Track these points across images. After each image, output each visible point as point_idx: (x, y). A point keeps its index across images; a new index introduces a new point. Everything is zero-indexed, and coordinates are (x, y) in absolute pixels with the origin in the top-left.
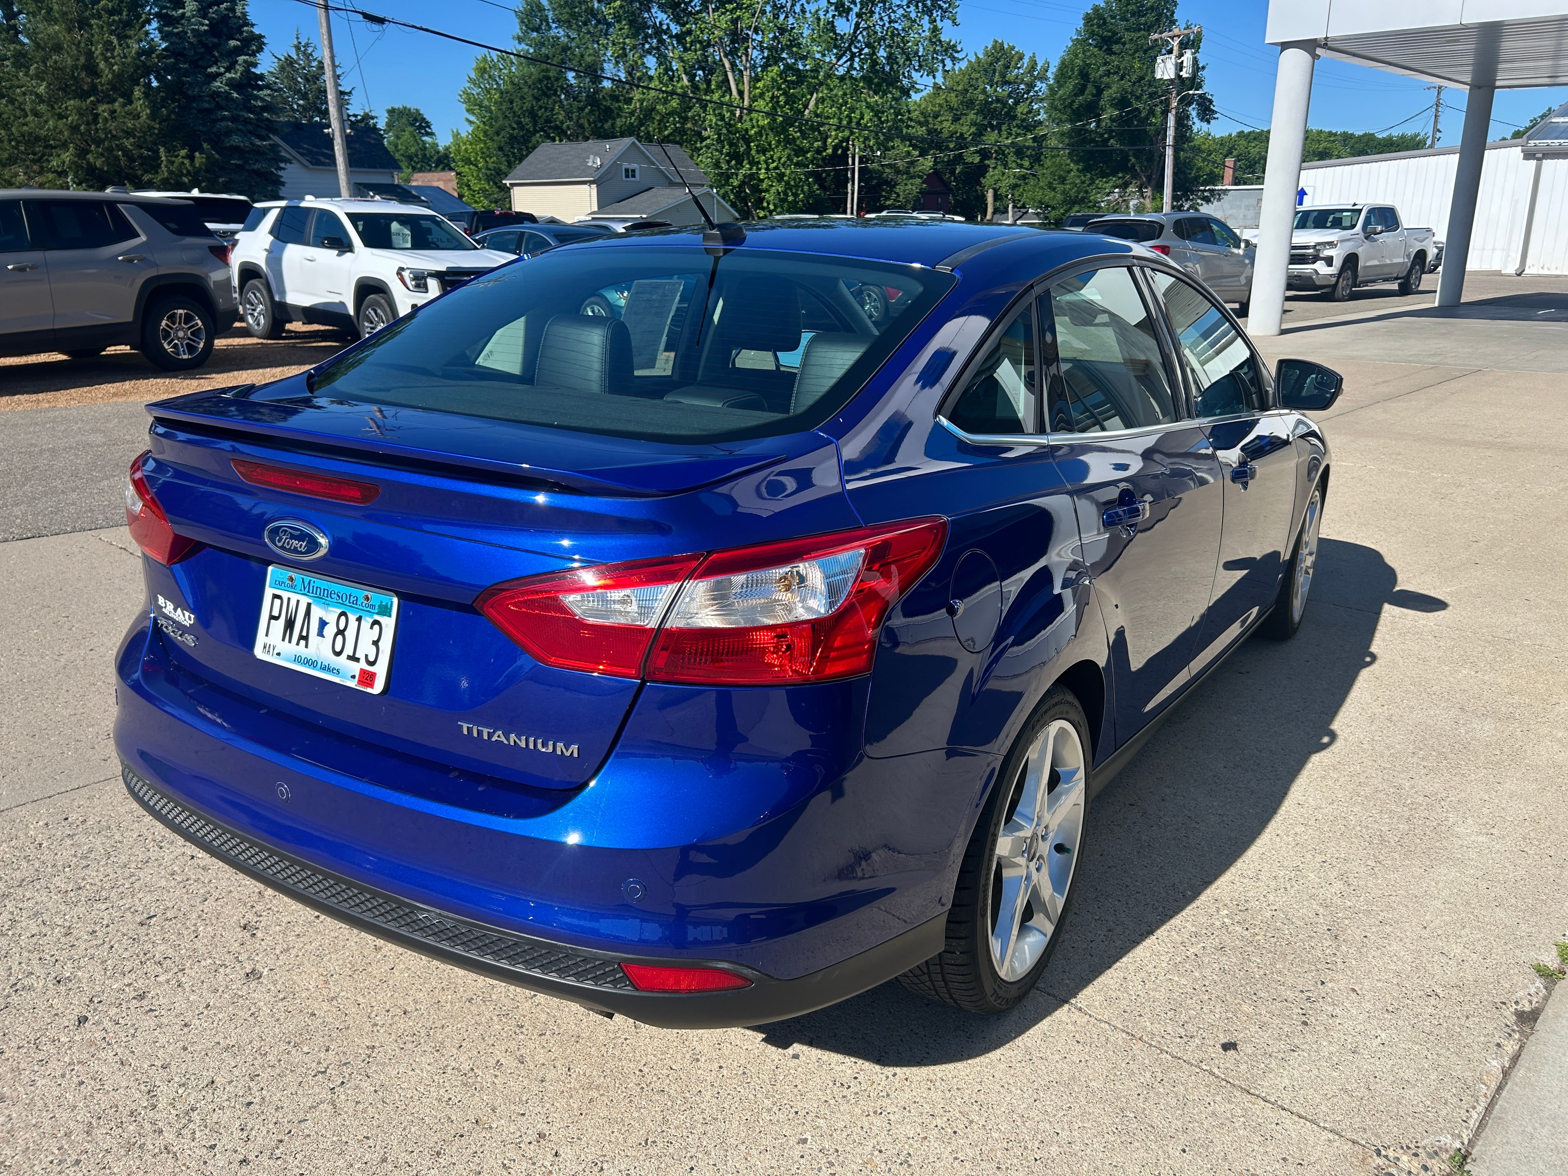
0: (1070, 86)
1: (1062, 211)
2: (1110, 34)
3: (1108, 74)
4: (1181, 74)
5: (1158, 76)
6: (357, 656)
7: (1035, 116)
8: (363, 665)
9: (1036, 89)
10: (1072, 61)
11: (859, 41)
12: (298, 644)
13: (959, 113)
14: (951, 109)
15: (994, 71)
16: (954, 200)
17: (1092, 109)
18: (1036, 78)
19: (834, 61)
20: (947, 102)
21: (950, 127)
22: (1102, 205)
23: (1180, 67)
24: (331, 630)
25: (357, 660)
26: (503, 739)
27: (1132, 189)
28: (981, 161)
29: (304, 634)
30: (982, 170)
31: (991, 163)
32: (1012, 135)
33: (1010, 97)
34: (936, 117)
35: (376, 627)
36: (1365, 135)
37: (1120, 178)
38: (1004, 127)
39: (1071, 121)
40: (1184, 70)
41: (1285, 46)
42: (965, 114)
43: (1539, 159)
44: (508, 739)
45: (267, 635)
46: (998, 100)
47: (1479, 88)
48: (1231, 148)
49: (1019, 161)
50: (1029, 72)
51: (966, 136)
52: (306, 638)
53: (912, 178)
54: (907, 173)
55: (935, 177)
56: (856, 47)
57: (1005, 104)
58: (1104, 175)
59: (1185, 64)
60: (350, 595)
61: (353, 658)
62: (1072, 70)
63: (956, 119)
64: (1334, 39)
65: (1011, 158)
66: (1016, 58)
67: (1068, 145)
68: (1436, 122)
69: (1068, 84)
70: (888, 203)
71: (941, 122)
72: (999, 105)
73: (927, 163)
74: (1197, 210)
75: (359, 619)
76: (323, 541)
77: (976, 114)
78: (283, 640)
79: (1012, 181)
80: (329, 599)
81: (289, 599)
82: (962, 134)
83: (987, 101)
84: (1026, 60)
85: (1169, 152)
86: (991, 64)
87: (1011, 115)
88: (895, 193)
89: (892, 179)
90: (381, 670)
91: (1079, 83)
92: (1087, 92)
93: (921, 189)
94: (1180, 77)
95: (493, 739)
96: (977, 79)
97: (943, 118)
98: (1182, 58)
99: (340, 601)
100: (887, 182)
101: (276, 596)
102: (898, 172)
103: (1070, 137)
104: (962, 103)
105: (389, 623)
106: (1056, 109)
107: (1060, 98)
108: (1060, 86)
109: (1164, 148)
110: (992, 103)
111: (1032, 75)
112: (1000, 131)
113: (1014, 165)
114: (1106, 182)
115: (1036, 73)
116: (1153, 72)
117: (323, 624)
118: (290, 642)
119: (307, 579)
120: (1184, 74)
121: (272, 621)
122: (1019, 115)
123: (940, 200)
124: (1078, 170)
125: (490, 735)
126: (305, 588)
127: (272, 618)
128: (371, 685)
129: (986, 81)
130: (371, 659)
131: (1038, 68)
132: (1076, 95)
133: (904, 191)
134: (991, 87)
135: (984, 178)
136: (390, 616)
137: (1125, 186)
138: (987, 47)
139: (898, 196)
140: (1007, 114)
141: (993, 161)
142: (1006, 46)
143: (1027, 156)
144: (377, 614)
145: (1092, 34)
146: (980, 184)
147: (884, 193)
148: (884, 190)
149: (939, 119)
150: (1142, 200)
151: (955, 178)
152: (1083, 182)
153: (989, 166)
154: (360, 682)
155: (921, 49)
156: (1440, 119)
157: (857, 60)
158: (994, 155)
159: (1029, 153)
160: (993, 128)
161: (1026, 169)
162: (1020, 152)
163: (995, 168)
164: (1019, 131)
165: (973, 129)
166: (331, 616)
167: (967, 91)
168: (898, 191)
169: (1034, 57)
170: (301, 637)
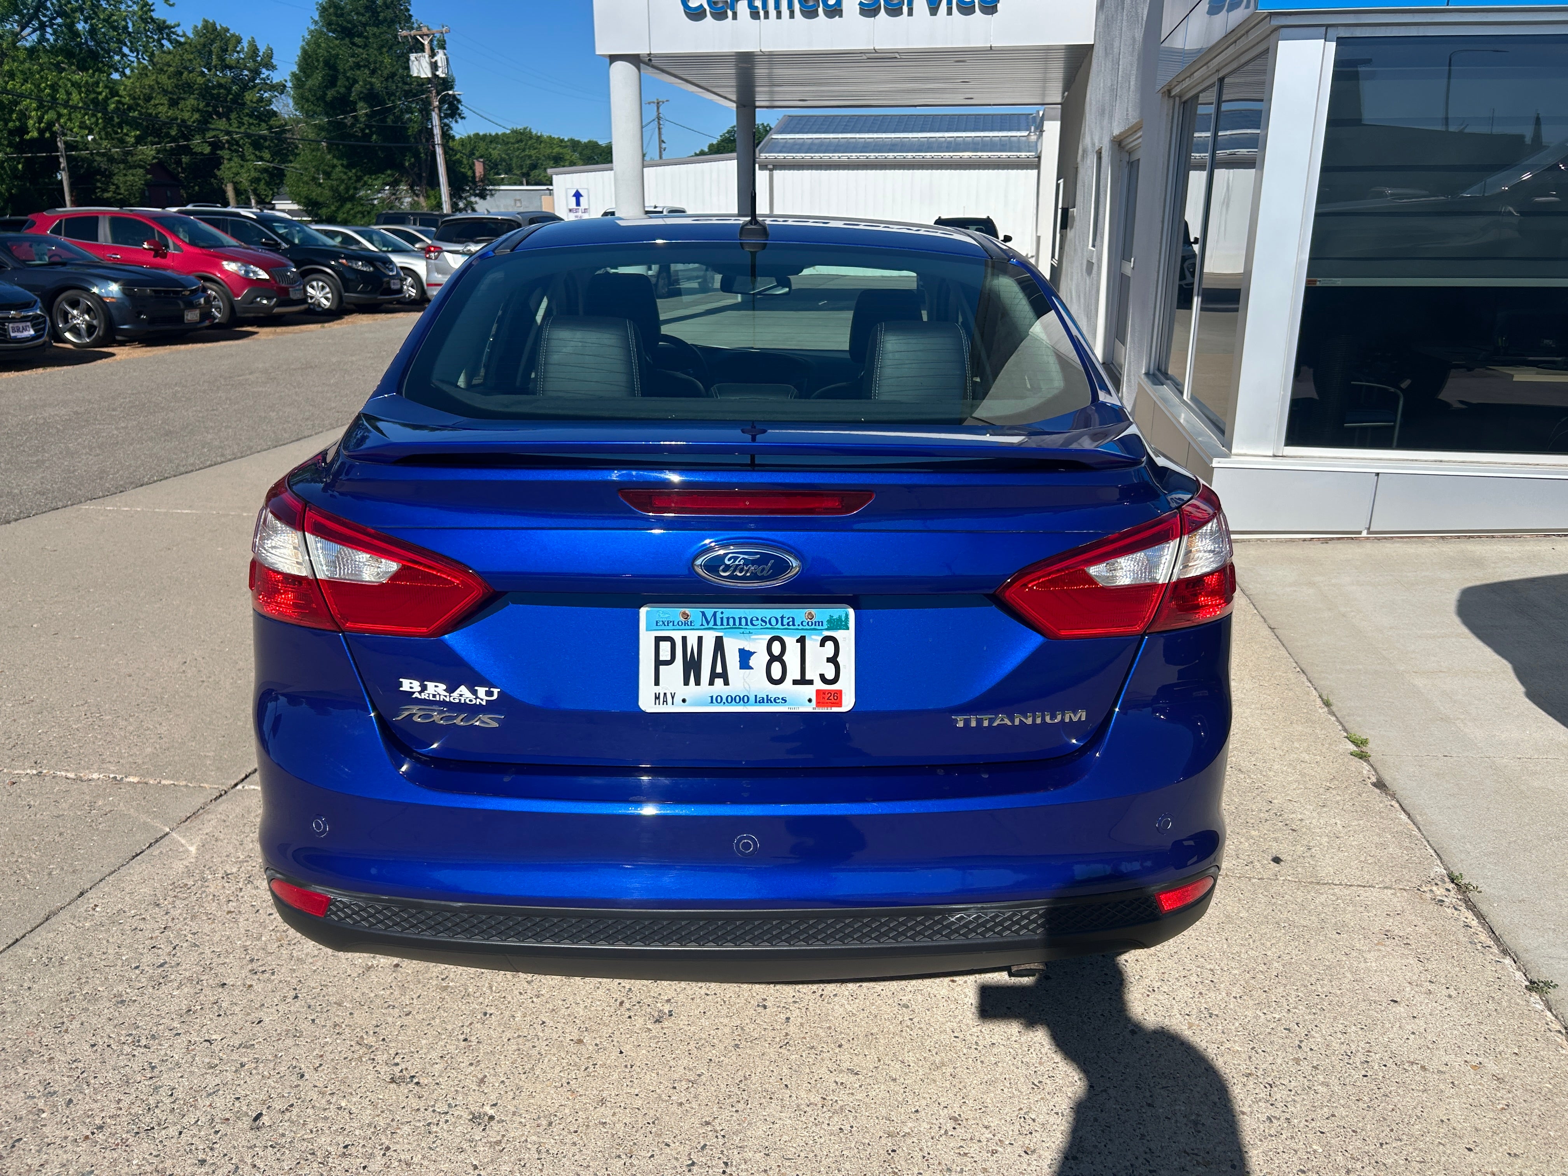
0: (317, 78)
1: (333, 208)
2: (349, 25)
3: (358, 66)
4: (437, 73)
5: (415, 73)
6: (807, 678)
7: (267, 105)
8: (819, 685)
9: (262, 76)
10: (315, 51)
11: (47, 9)
12: (711, 683)
13: (175, 97)
14: (165, 92)
15: (210, 53)
16: (187, 193)
17: (343, 104)
18: (260, 64)
19: (17, 28)
20: (158, 83)
21: (167, 112)
22: (376, 202)
23: (434, 66)
24: (760, 660)
25: (811, 682)
26: (1007, 722)
27: (403, 187)
28: (213, 152)
29: (719, 670)
30: (214, 162)
31: (225, 154)
32: (243, 124)
33: (233, 82)
34: (148, 99)
35: (830, 645)
36: (590, 142)
37: (389, 176)
38: (233, 116)
39: (327, 114)
40: (440, 70)
41: (613, 58)
42: (184, 99)
43: (771, 170)
44: (1012, 721)
45: (657, 683)
46: (220, 86)
47: (744, 106)
48: (473, 149)
49: (257, 153)
50: (250, 58)
51: (189, 123)
52: (724, 676)
53: (131, 167)
54: (124, 161)
55: (158, 168)
56: (45, 16)
57: (229, 91)
58: (371, 173)
59: (439, 64)
60: (782, 618)
61: (803, 681)
62: (318, 61)
63: (173, 103)
64: (657, 56)
65: (248, 151)
66: (233, 41)
67: (325, 138)
68: (660, 134)
69: (315, 75)
70: (106, 195)
71: (155, 105)
72: (222, 91)
73: (148, 152)
74: (474, 210)
75: (802, 641)
76: (794, 563)
77: (198, 99)
78: (686, 683)
79: (254, 174)
80: (750, 626)
81: (684, 639)
82: (183, 121)
83: (207, 85)
84: (245, 44)
85: (439, 151)
86: (204, 46)
87: (238, 102)
88: (113, 184)
89: (106, 170)
90: (847, 685)
91: (327, 75)
92: (339, 83)
93: (145, 180)
94: (436, 76)
95: (995, 724)
96: (190, 60)
97: (157, 102)
98: (436, 58)
99: (768, 626)
100: (98, 171)
101: (658, 640)
102: (111, 160)
103: (327, 130)
104: (177, 86)
105: (847, 638)
106: (307, 101)
107: (310, 90)
108: (308, 77)
109: (434, 147)
110: (214, 87)
111: (255, 61)
112: (229, 119)
113: (252, 157)
114: (376, 179)
115: (259, 59)
116: (408, 68)
117: (745, 657)
118: (698, 683)
119: (709, 612)
120: (440, 73)
121: (661, 667)
122: (248, 102)
123: (169, 193)
124: (342, 165)
125: (991, 721)
126: (708, 623)
127: (658, 663)
128: (840, 705)
129: (202, 64)
130: (830, 675)
131: (261, 54)
132: (327, 87)
133: (125, 182)
134: (209, 70)
135: (219, 169)
136: (848, 629)
137: (394, 184)
138: (196, 27)
139: (118, 187)
140: (234, 101)
141: (227, 152)
142: (219, 28)
143: (266, 148)
144: (826, 629)
145: (329, 24)
146: (215, 177)
147: (99, 185)
148: (98, 181)
149: (152, 102)
150: (416, 198)
151: (182, 168)
152: (350, 179)
153: (223, 158)
154: (819, 704)
155: (130, 25)
156: (663, 131)
157: (49, 30)
158: (226, 146)
159: (267, 144)
160: (220, 116)
161: (268, 162)
162: (257, 144)
163: (230, 160)
164: (251, 121)
165: (196, 116)
166: (758, 644)
167: (181, 74)
168: (116, 182)
169: (254, 41)
170: (714, 676)
